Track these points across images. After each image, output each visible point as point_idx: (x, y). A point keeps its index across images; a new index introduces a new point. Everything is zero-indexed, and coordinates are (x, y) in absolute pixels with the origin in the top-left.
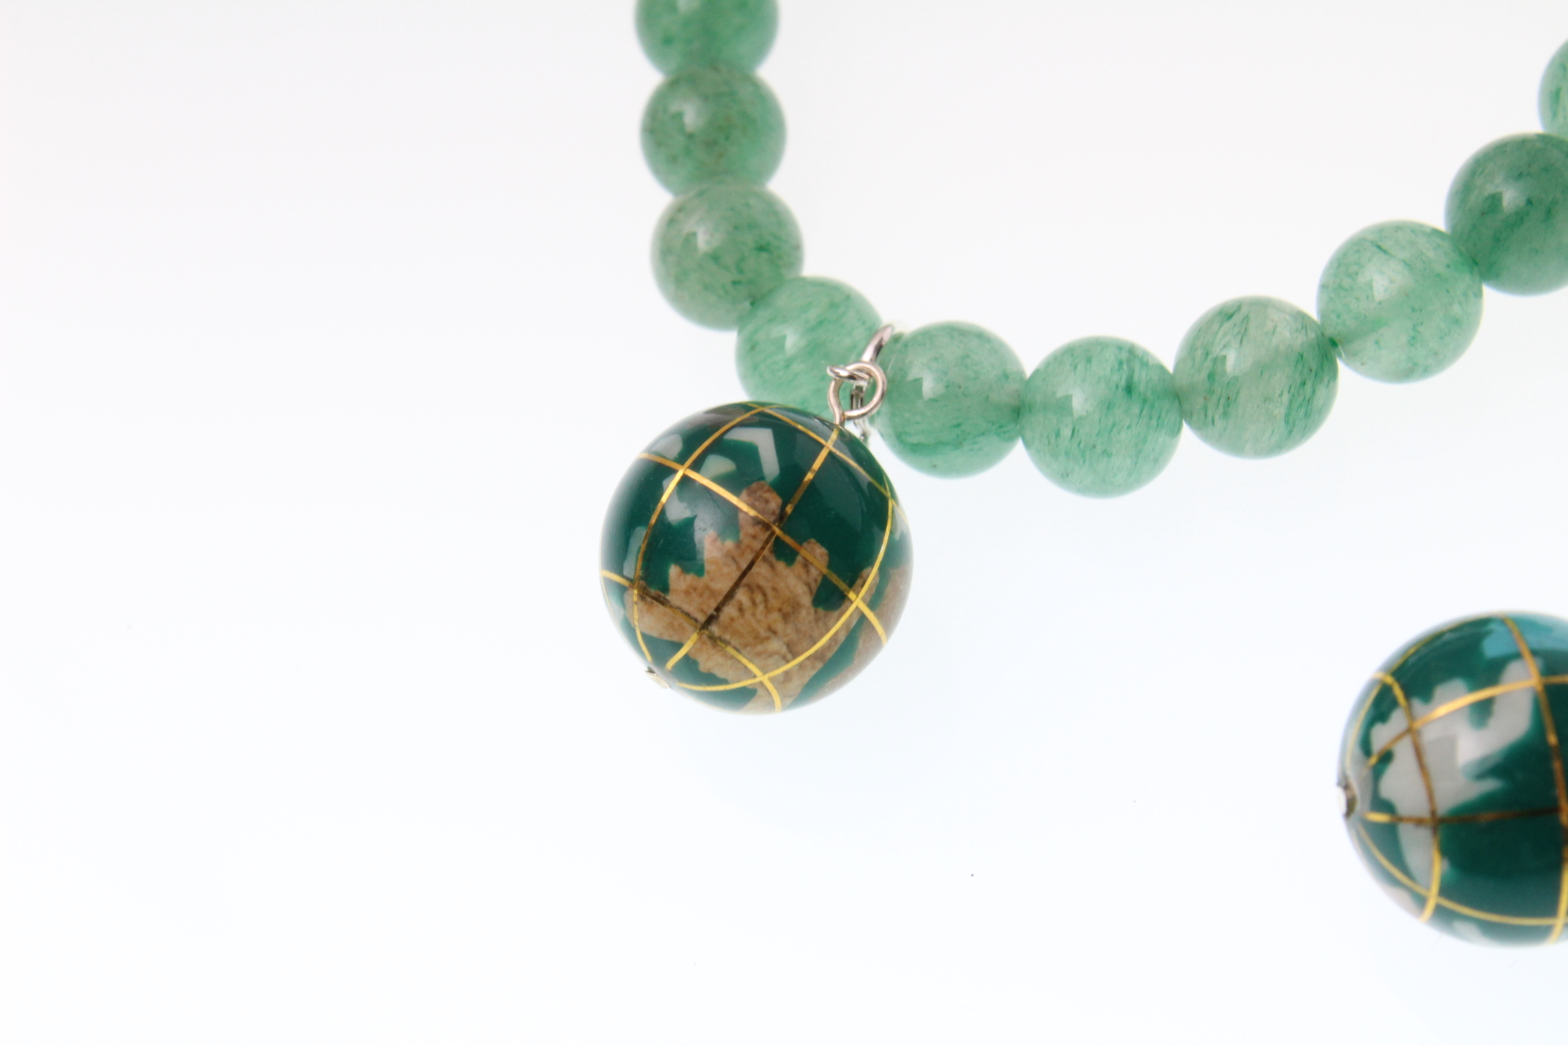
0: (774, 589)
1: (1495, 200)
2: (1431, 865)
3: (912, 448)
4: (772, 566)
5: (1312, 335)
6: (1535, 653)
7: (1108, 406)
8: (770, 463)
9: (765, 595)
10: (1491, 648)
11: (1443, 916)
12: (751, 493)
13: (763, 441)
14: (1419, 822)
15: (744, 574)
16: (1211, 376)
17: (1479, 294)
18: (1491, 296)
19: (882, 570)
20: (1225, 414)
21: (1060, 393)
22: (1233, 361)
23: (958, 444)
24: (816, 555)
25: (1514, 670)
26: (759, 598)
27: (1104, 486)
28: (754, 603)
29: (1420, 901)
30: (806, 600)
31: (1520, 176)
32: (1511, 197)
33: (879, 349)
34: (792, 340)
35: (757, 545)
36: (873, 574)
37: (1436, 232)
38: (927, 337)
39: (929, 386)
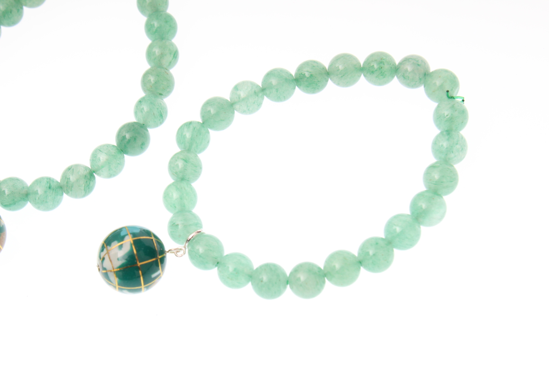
1: (124, 137)
2: (115, 278)
3: (5, 206)
5: (88, 171)
6: (131, 234)
7: (45, 192)
10: (122, 234)
11: (120, 289)
14: (111, 271)
16: (67, 183)
17: (124, 157)
18: (127, 158)
20: (71, 190)
21: (35, 190)
22: (72, 178)
23: (15, 204)
25: (127, 237)
27: (48, 209)
29: (115, 287)
31: (128, 132)
32: (128, 136)
37: (114, 146)
38: (5, 181)
39: (7, 192)
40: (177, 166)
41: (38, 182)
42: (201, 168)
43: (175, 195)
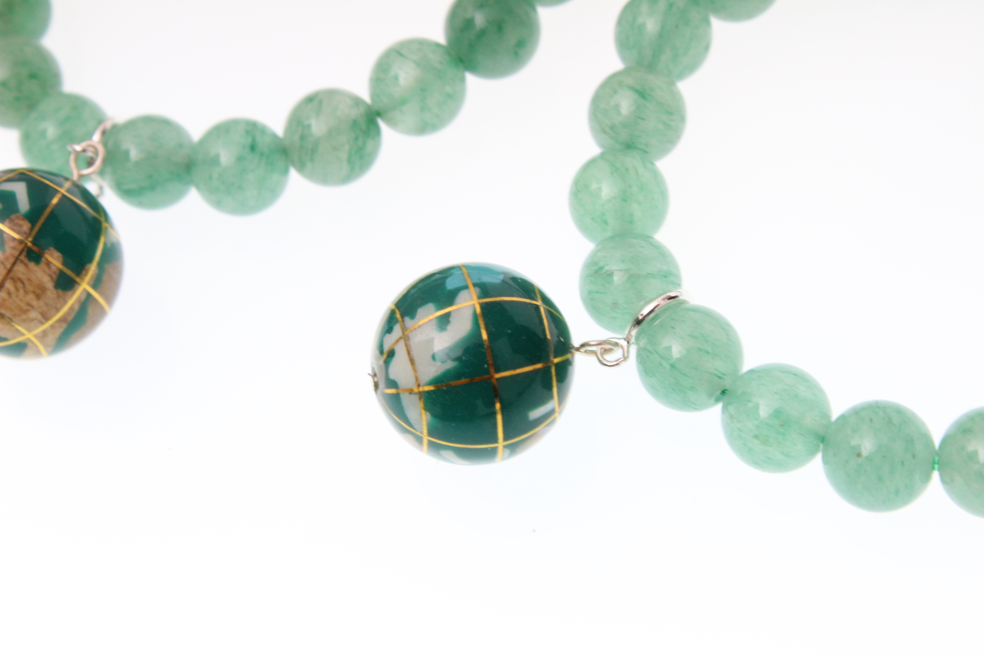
0: (29, 280)
1: (469, 23)
2: (421, 415)
3: (128, 193)
4: (26, 265)
5: (362, 110)
6: (475, 285)
7: (240, 159)
8: (23, 203)
9: (23, 283)
10: (451, 284)
11: (434, 447)
12: (12, 221)
13: (20, 190)
14: (411, 392)
15: (10, 271)
16: (302, 137)
17: (463, 80)
18: (472, 81)
19: (100, 265)
20: (312, 160)
21: (213, 153)
22: (318, 127)
23: (153, 187)
24: (54, 259)
25: (463, 295)
26: (19, 285)
27: (244, 208)
28: (17, 289)
29: (419, 440)
30: (50, 285)
31: (483, 5)
33: (104, 133)
34: (51, 131)
35: (16, 253)
36: (93, 268)
37: (438, 45)
38: (132, 125)
39: (134, 154)
40: (617, 107)
41: (222, 130)
42: (683, 119)
43: (607, 189)
